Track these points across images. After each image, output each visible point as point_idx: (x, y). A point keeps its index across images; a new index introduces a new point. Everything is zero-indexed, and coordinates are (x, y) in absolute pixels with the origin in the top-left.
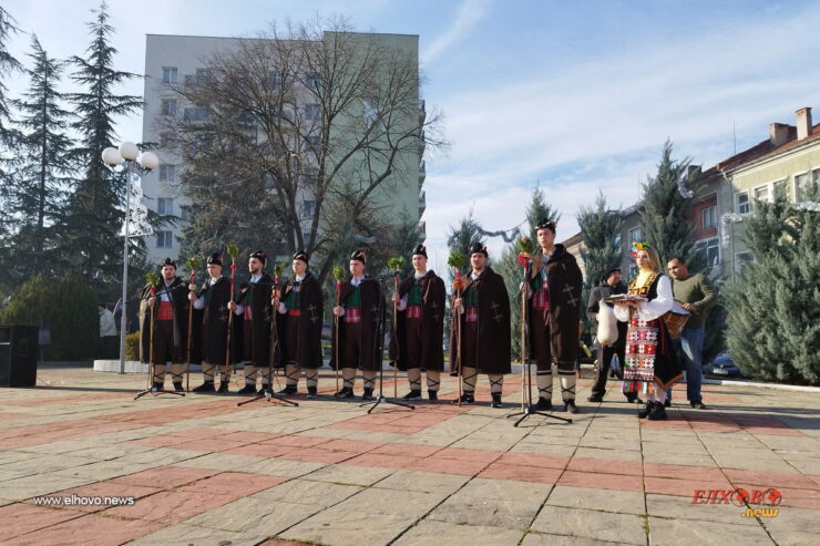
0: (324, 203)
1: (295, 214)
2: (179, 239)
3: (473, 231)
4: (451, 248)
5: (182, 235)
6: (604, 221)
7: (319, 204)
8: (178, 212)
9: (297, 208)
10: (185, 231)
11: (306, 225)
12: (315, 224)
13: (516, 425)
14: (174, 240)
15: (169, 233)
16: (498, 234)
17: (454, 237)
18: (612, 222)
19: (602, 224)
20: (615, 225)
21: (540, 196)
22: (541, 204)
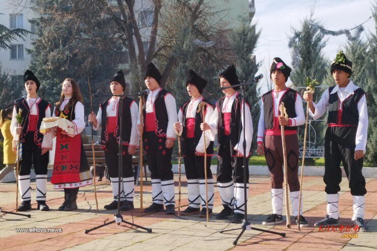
0: (162, 10)
1: (134, 22)
2: (29, 51)
3: (315, 31)
4: (292, 49)
5: (32, 48)
7: (157, 11)
8: (27, 26)
9: (136, 16)
10: (34, 44)
11: (145, 33)
12: (154, 32)
14: (25, 53)
15: (21, 46)
16: (341, 32)
17: (295, 38)
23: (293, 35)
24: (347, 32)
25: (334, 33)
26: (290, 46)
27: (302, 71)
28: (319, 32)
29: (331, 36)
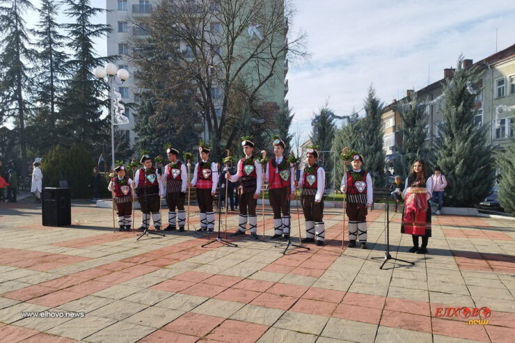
3: (328, 115)
4: (313, 127)
6: (416, 109)
17: (315, 120)
18: (421, 110)
19: (414, 111)
20: (423, 112)
21: (373, 93)
22: (374, 98)
23: (314, 118)
24: (348, 117)
25: (340, 118)
26: (312, 125)
27: (319, 141)
28: (330, 116)
29: (338, 119)
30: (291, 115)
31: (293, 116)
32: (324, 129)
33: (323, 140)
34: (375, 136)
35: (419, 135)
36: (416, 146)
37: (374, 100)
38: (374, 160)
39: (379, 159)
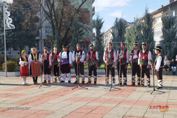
6: (170, 19)
13: (151, 94)
18: (173, 20)
19: (170, 20)
20: (174, 20)
21: (148, 10)
22: (148, 12)
30: (102, 21)
31: (103, 22)
32: (121, 30)
33: (121, 35)
34: (149, 34)
35: (172, 32)
36: (171, 39)
37: (148, 13)
38: (149, 47)
39: (152, 46)
